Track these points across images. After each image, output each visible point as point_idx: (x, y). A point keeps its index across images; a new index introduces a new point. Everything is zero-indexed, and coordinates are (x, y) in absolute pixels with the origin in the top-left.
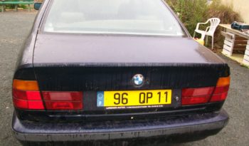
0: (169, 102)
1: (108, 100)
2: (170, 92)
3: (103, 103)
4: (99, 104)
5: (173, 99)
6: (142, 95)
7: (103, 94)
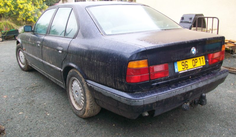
0: (204, 64)
1: (179, 68)
2: (203, 57)
3: (177, 70)
4: (176, 71)
5: (206, 62)
6: (193, 61)
7: (177, 63)
